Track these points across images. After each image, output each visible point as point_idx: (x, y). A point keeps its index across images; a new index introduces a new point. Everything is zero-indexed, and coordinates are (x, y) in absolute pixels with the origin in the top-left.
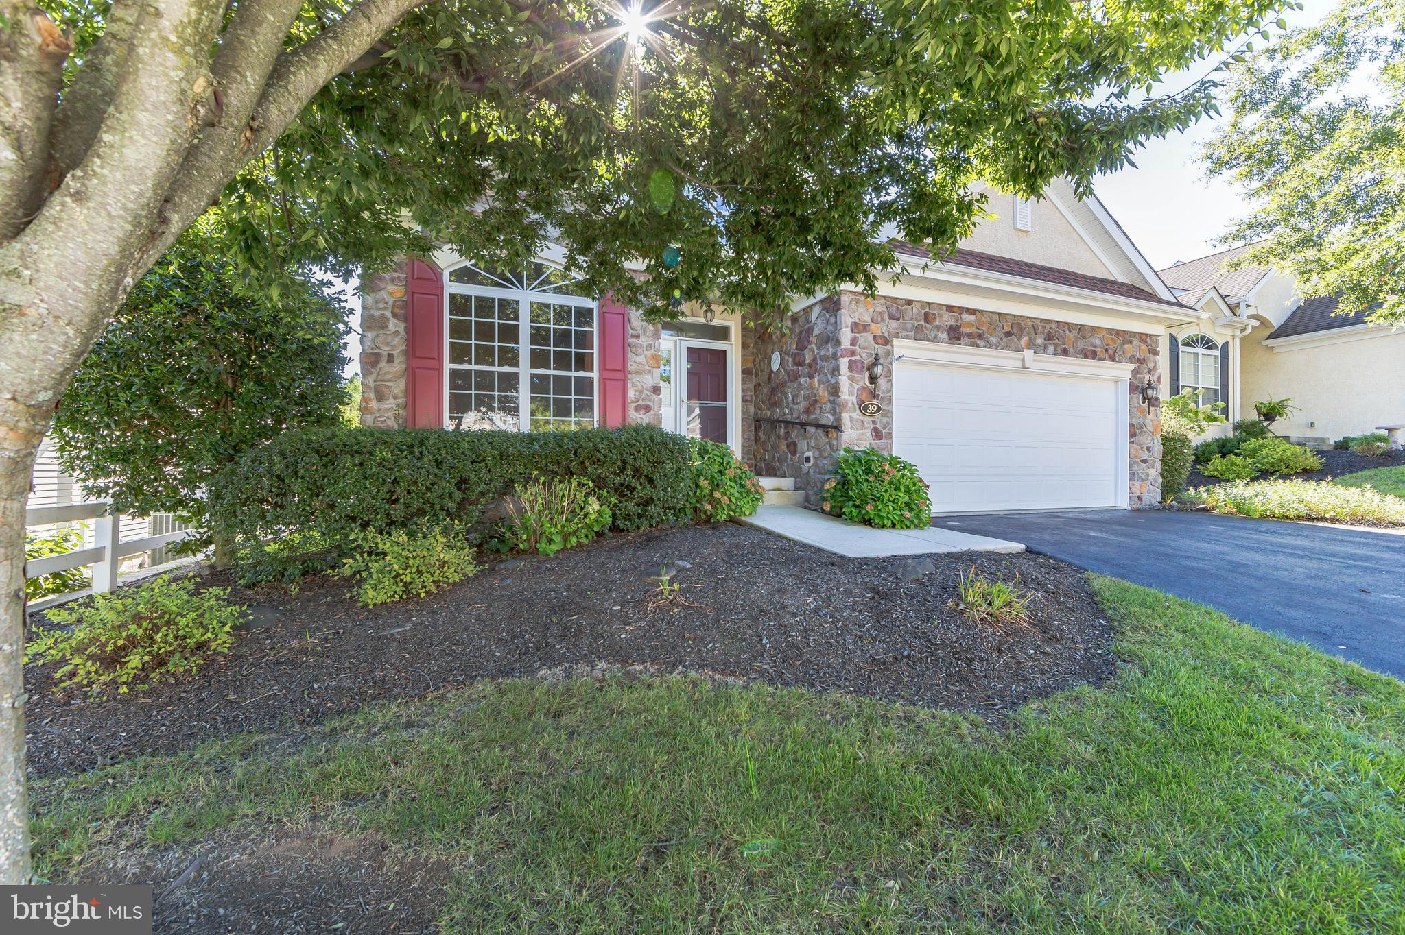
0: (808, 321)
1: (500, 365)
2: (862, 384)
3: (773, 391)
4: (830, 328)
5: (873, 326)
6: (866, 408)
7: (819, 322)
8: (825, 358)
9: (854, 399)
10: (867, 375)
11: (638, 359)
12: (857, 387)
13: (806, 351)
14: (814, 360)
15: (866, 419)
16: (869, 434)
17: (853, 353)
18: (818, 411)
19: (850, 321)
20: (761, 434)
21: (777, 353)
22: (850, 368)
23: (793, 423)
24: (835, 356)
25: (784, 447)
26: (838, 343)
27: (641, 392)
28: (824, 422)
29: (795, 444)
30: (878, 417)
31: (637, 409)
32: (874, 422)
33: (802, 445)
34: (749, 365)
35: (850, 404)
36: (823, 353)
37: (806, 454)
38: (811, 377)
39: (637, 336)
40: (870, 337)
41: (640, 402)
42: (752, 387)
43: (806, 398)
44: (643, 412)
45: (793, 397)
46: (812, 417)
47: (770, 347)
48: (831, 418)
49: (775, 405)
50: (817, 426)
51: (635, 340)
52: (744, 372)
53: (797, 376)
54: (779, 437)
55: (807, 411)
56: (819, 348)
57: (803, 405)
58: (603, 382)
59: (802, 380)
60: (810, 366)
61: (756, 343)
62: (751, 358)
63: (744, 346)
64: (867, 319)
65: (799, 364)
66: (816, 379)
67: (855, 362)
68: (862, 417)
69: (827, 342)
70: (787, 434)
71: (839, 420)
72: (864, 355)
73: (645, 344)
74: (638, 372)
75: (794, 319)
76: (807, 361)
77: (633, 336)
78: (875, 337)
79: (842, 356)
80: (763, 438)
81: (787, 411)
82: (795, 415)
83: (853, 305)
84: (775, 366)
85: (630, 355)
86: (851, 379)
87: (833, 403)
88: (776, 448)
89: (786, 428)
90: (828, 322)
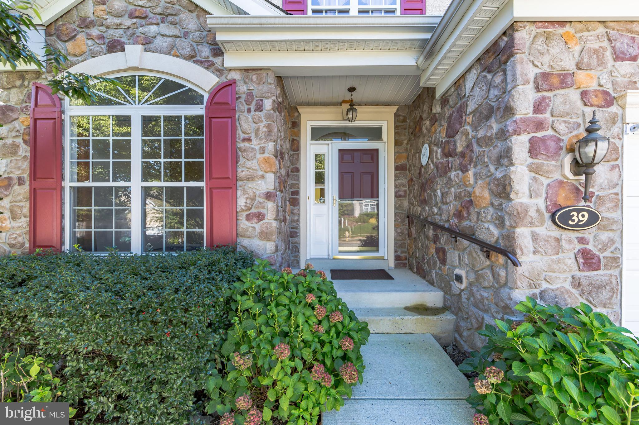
0: (460, 97)
1: (114, 181)
2: (557, 176)
3: (423, 187)
4: (494, 92)
5: (581, 76)
6: (566, 217)
7: (477, 89)
8: (486, 141)
9: (541, 203)
10: (568, 160)
11: (249, 164)
12: (546, 181)
13: (458, 137)
14: (469, 146)
15: (566, 235)
16: (571, 262)
17: (539, 126)
18: (474, 217)
19: (532, 72)
20: (413, 230)
21: (426, 146)
22: (533, 150)
23: (443, 228)
24: (503, 135)
25: (432, 250)
26: (509, 111)
27: (253, 199)
28: (482, 235)
29: (444, 251)
30: (589, 233)
31: (248, 218)
32: (581, 240)
33: (453, 256)
34: (402, 162)
35: (532, 213)
36: (481, 134)
37: (457, 271)
38: (464, 169)
39: (249, 140)
40: (574, 95)
41: (253, 210)
42: (405, 182)
43: (457, 197)
44: (255, 220)
45: (442, 194)
46: (466, 223)
47: (421, 140)
48: (496, 232)
49: (424, 202)
50: (471, 238)
51: (247, 144)
52: (397, 168)
53: (445, 170)
54: (427, 237)
55: (459, 215)
56: (475, 128)
57: (453, 206)
58: (211, 190)
59: (453, 174)
60: (463, 155)
61: (409, 140)
62: (405, 154)
63: (397, 143)
64: (569, 64)
65: (448, 154)
66: (471, 173)
67: (543, 140)
68: (555, 232)
69: (488, 117)
70: (436, 239)
71: (510, 238)
72: (562, 128)
73: (258, 147)
74: (250, 178)
75: (444, 100)
76: (459, 149)
77: (244, 140)
78: (584, 94)
79: (517, 132)
80: (414, 235)
81: (435, 210)
82: (444, 217)
83: (540, 45)
84: (424, 160)
85: (242, 161)
86: (535, 170)
87: (499, 208)
88: (426, 249)
89: (434, 230)
90: (490, 85)
